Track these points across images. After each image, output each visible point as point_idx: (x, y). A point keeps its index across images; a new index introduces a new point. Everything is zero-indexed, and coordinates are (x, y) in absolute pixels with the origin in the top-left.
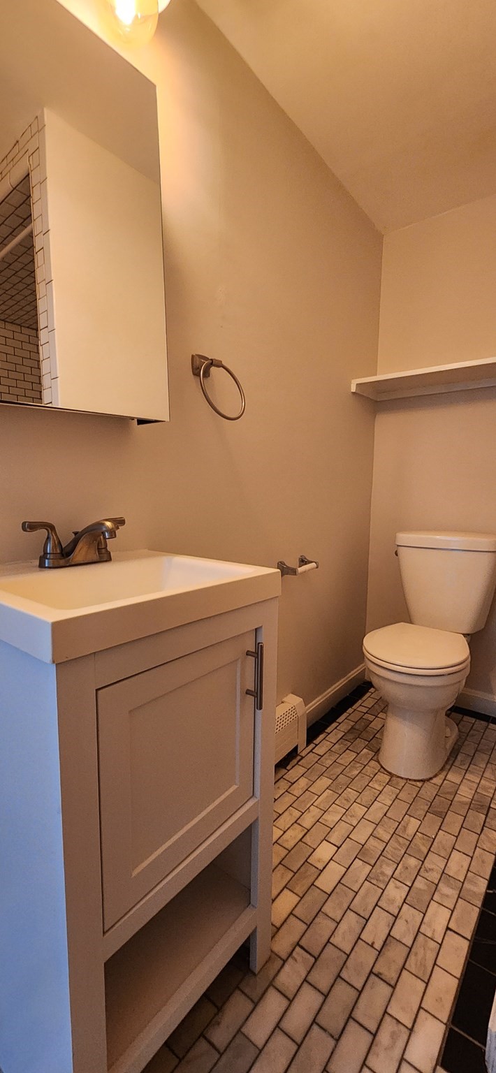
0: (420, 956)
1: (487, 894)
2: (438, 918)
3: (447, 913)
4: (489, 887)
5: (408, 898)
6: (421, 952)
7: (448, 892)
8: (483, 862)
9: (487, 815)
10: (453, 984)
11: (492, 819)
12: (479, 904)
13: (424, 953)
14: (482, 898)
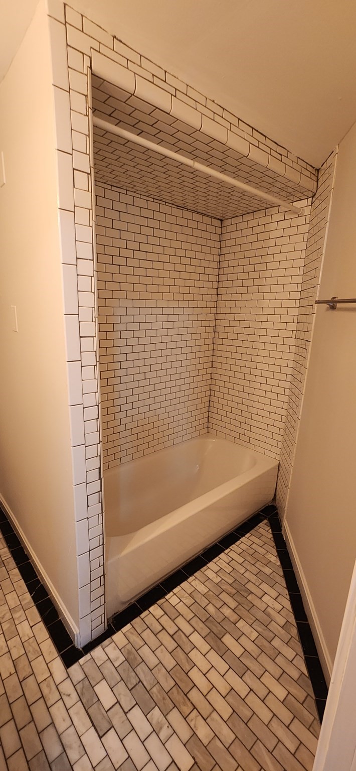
0: (31, 650)
1: (32, 597)
2: (24, 629)
3: (26, 622)
4: (31, 594)
5: (6, 638)
6: (31, 649)
7: (19, 614)
8: (20, 587)
9: (5, 566)
10: (49, 642)
11: (8, 565)
12: (33, 604)
13: (31, 647)
14: (32, 601)
